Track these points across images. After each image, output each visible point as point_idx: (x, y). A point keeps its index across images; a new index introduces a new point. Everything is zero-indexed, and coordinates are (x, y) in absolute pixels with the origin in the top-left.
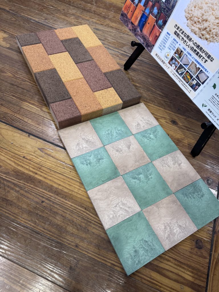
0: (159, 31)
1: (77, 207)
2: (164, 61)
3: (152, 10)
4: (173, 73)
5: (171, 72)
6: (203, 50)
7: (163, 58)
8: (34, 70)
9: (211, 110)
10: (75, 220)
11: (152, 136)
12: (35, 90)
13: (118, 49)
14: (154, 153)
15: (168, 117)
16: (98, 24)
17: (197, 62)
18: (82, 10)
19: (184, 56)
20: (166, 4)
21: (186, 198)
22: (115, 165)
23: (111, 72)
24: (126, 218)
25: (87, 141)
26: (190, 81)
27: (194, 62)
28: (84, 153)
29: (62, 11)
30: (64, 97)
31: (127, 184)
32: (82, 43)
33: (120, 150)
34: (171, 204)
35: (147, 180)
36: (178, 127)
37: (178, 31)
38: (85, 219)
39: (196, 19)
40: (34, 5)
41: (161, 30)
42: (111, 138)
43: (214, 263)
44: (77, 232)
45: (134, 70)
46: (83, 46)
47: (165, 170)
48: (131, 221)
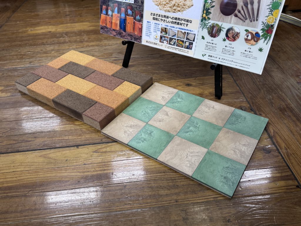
0: (140, 24)
1: (157, 175)
2: (156, 42)
3: (127, 13)
4: (167, 47)
5: (165, 47)
6: (181, 19)
7: (154, 41)
8: (49, 97)
9: (210, 55)
10: (161, 184)
11: (179, 100)
12: (59, 114)
13: (109, 58)
14: (189, 110)
15: (181, 84)
16: (79, 48)
17: (181, 29)
18: (58, 44)
19: (169, 30)
20: (136, 4)
21: (234, 126)
22: (165, 131)
23: (116, 72)
24: (200, 161)
25: (131, 127)
26: (184, 44)
27: (179, 31)
28: (134, 135)
29: (41, 51)
30: (90, 104)
31: (184, 138)
32: (78, 64)
33: (162, 120)
34: (227, 135)
35: (198, 129)
36: (194, 86)
37: (155, 17)
38: (169, 180)
39: (164, 3)
40: (12, 57)
41: (141, 23)
42: (149, 116)
43: (286, 156)
44: (169, 191)
45: (133, 66)
46: (80, 65)
47: (205, 116)
48: (206, 160)
